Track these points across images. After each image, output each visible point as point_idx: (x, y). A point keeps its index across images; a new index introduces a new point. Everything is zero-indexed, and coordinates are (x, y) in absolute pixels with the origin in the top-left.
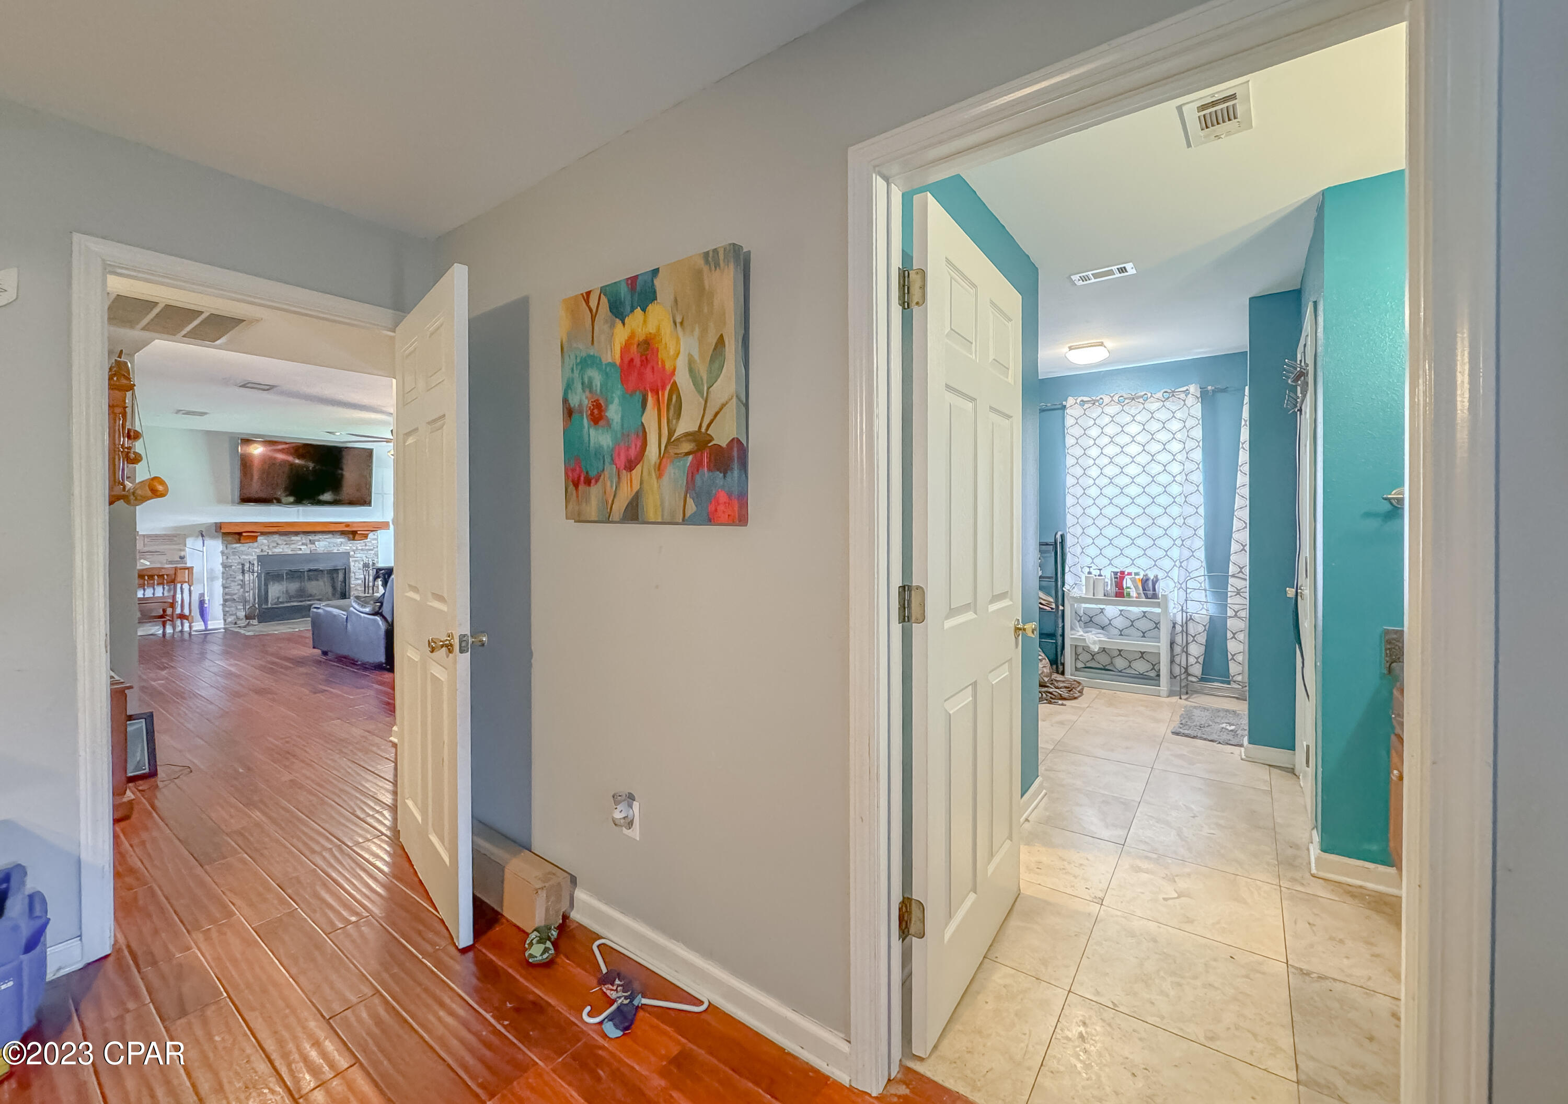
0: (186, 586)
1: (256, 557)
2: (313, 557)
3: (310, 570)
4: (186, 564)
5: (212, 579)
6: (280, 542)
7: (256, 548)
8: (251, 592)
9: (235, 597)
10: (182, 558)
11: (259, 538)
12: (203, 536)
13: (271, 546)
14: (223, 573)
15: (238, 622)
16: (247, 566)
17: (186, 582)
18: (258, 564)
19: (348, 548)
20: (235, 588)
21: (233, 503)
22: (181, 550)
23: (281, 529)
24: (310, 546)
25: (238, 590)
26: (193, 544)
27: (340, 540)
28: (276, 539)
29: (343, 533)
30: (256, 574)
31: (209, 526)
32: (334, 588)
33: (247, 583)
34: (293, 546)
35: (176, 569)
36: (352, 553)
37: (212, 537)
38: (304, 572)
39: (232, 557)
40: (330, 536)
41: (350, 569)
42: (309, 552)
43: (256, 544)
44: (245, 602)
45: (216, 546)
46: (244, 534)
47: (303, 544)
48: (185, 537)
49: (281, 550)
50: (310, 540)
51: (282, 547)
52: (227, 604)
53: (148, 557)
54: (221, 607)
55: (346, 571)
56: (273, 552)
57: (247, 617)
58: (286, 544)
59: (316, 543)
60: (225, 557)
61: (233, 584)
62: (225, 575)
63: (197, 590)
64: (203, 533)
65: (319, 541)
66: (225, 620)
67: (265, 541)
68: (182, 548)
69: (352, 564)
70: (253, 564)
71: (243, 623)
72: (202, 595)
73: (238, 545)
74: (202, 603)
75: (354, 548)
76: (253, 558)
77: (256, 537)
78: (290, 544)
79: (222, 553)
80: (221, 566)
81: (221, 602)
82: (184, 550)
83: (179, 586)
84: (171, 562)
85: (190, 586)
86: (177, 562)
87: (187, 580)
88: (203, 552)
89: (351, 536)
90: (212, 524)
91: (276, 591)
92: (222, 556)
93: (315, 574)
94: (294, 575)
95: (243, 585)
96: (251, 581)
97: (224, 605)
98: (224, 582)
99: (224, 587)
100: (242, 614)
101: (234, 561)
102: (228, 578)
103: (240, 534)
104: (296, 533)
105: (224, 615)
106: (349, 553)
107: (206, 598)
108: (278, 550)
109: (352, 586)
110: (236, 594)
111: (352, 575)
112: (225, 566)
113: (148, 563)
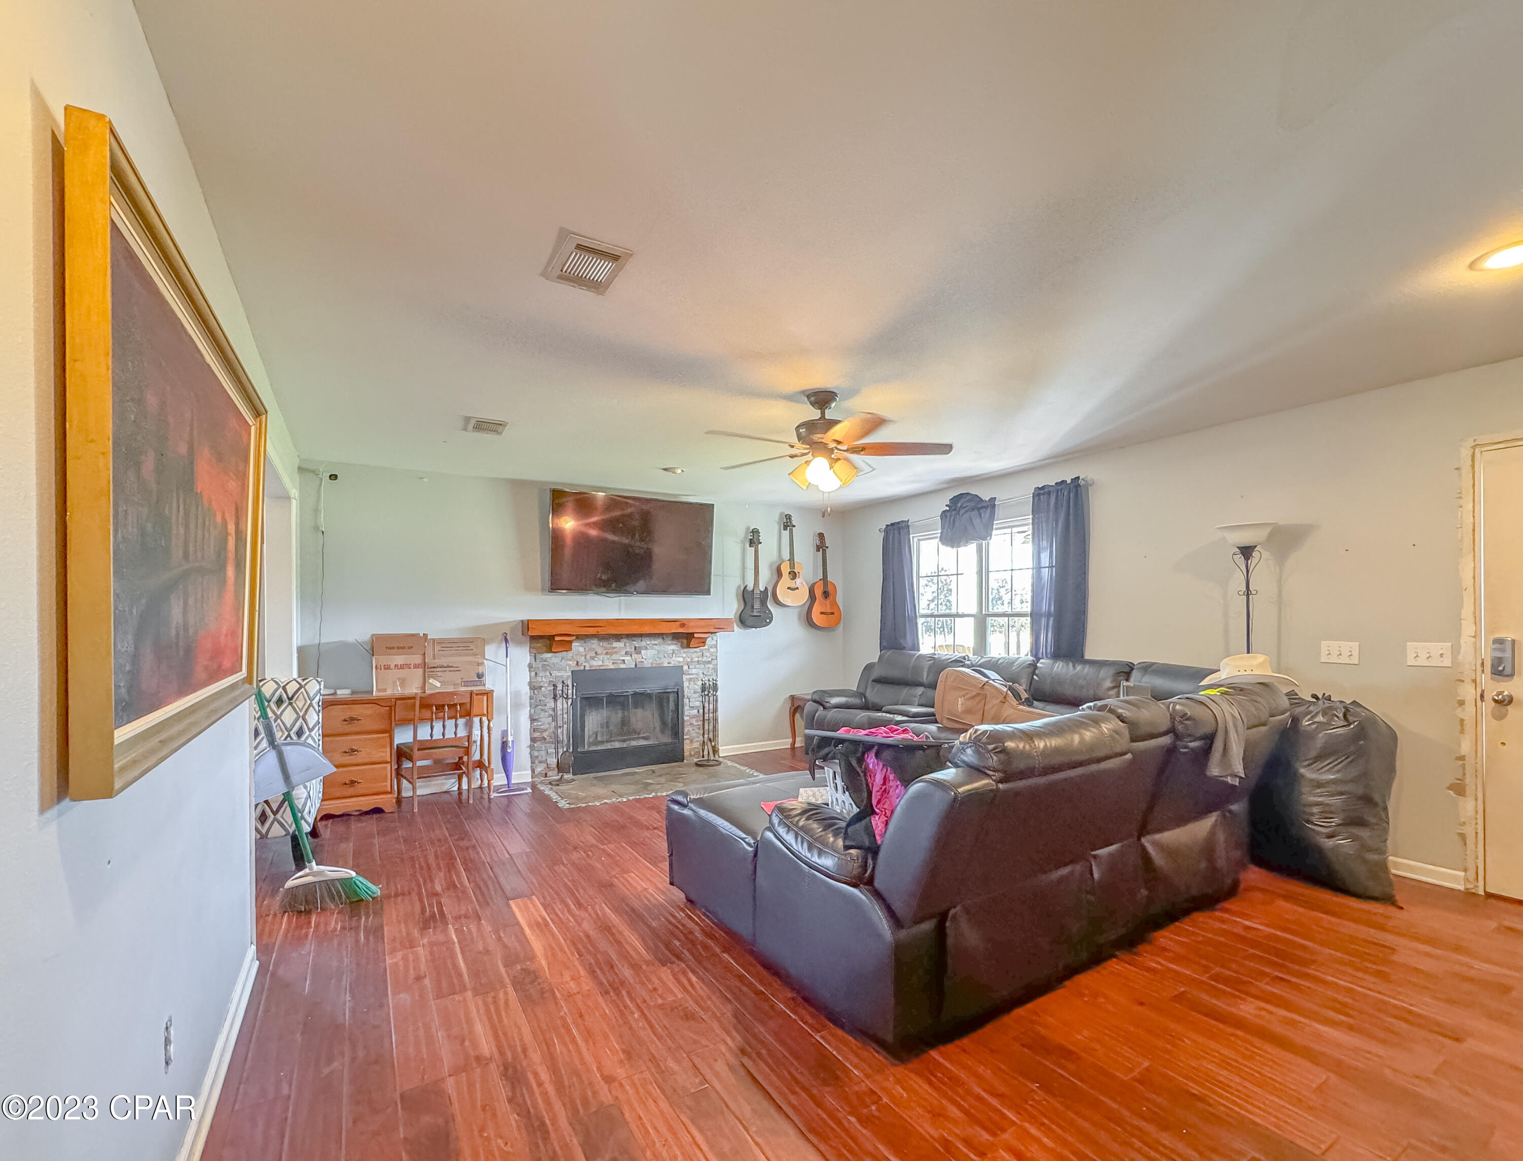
0: (485, 719)
1: (570, 674)
2: (637, 674)
3: (635, 694)
4: (484, 685)
5: (517, 706)
6: (599, 651)
7: (570, 660)
8: (565, 726)
9: (545, 735)
10: (480, 676)
11: (573, 644)
12: (506, 641)
13: (588, 657)
14: (531, 698)
15: (549, 774)
16: (560, 687)
17: (484, 715)
18: (573, 686)
19: (681, 659)
20: (545, 721)
21: (543, 590)
22: (479, 664)
23: (602, 631)
24: (635, 656)
25: (549, 724)
26: (493, 652)
27: (672, 647)
28: (594, 646)
29: (676, 636)
30: (570, 701)
31: (514, 626)
32: (664, 723)
33: (559, 712)
34: (615, 657)
35: (471, 693)
36: (685, 668)
37: (519, 643)
38: (628, 696)
39: (541, 674)
40: (658, 641)
41: (683, 691)
42: (634, 666)
43: (570, 654)
44: (557, 742)
45: (521, 655)
46: (557, 638)
47: (626, 653)
48: (484, 642)
49: (600, 663)
50: (635, 647)
51: (601, 657)
52: (535, 745)
53: (439, 674)
54: (529, 750)
55: (678, 695)
56: (591, 667)
57: (560, 768)
58: (607, 653)
59: (643, 651)
60: (533, 674)
61: (543, 714)
62: (533, 701)
63: (498, 725)
64: (508, 637)
65: (646, 648)
66: (533, 771)
67: (581, 649)
68: (480, 661)
69: (686, 684)
70: (568, 686)
71: (554, 776)
72: (505, 733)
73: (549, 655)
74: (504, 745)
75: (689, 660)
76: (567, 674)
77: (570, 642)
78: (611, 654)
79: (530, 666)
80: (528, 687)
81: (529, 743)
82: (483, 664)
83: (476, 720)
84: (466, 683)
85: (489, 721)
86: (473, 683)
87: (485, 712)
88: (506, 666)
89: (685, 641)
90: (517, 623)
91: (593, 720)
92: (530, 671)
93: (641, 699)
94: (615, 701)
95: (554, 718)
96: (565, 711)
97: (532, 747)
98: (532, 711)
99: (533, 720)
100: (553, 761)
101: (544, 679)
102: (537, 705)
103: (551, 638)
104: (618, 637)
105: (533, 763)
106: (682, 667)
107: (510, 739)
108: (597, 663)
109: (686, 718)
110: (546, 730)
111: (686, 701)
112: (534, 687)
113: (438, 685)
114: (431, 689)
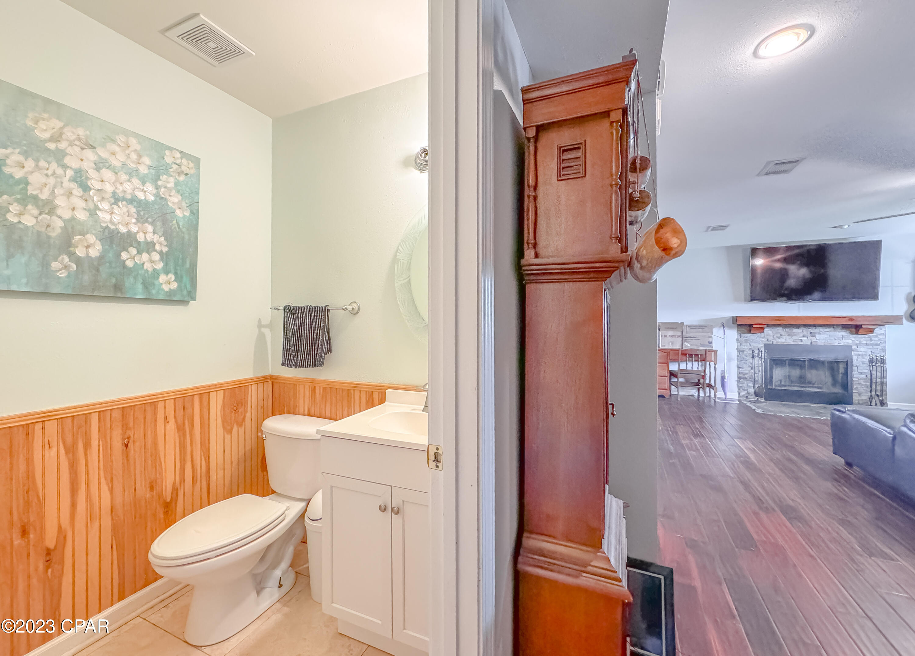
0: (712, 364)
1: (763, 345)
2: (812, 348)
3: (811, 360)
4: (712, 347)
5: (730, 360)
6: (783, 333)
7: (763, 338)
8: (760, 373)
9: (746, 376)
10: (710, 343)
11: (765, 329)
12: (724, 327)
13: (775, 337)
14: (738, 356)
15: (749, 397)
16: (756, 352)
17: (712, 361)
18: (765, 351)
19: (850, 342)
20: (746, 369)
21: (746, 301)
22: (709, 337)
23: (784, 323)
24: (810, 338)
25: (749, 371)
26: (717, 332)
27: (841, 333)
28: (779, 331)
29: (845, 327)
30: (763, 360)
31: (728, 320)
32: (834, 379)
33: (756, 365)
34: (794, 337)
35: (706, 350)
36: (854, 347)
37: (730, 327)
38: (805, 361)
39: (744, 344)
40: (831, 329)
41: (852, 362)
42: (810, 344)
43: (763, 335)
44: (754, 381)
45: (733, 334)
46: (754, 326)
47: (804, 336)
48: (711, 327)
49: (784, 341)
50: (811, 333)
51: (784, 337)
52: (740, 380)
53: (690, 341)
54: (736, 383)
55: (847, 364)
56: (777, 342)
57: (756, 394)
58: (789, 335)
59: (816, 335)
60: (739, 344)
61: (745, 365)
62: (739, 358)
63: (720, 367)
64: (724, 325)
65: (820, 334)
66: (739, 394)
67: (770, 332)
68: (710, 335)
69: (855, 358)
70: (761, 351)
71: (753, 398)
72: (723, 372)
73: (750, 335)
74: (723, 378)
75: (858, 342)
76: (761, 346)
77: (763, 329)
78: (792, 336)
79: (737, 340)
80: (736, 351)
81: (737, 379)
82: (711, 337)
83: (708, 363)
84: (703, 346)
85: (715, 365)
86: (707, 346)
87: (713, 360)
88: (724, 339)
89: (854, 330)
90: (731, 317)
91: (779, 374)
92: (737, 342)
93: (815, 364)
94: (793, 363)
95: (753, 368)
96: (760, 365)
97: (738, 382)
98: (739, 363)
99: (739, 368)
100: (752, 391)
101: (746, 347)
102: (741, 360)
103: (751, 326)
104: (798, 326)
105: (739, 389)
106: (851, 346)
107: (726, 375)
108: (781, 341)
109: (854, 379)
110: (747, 374)
111: (855, 368)
112: (739, 351)
113: (689, 345)
114: (685, 347)
